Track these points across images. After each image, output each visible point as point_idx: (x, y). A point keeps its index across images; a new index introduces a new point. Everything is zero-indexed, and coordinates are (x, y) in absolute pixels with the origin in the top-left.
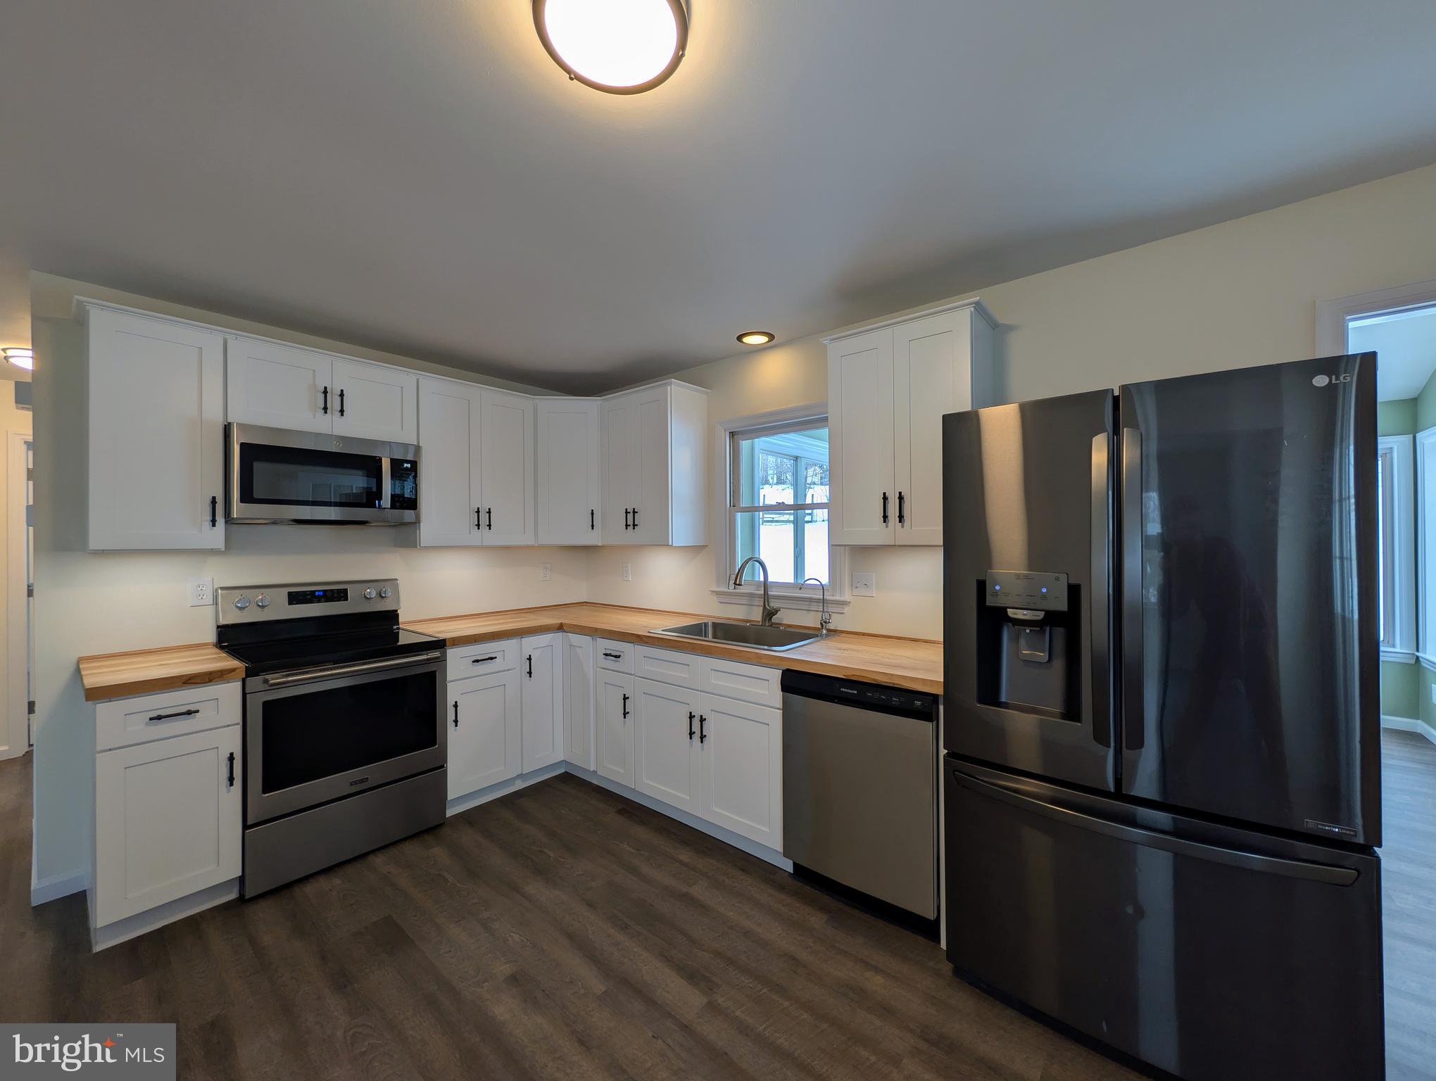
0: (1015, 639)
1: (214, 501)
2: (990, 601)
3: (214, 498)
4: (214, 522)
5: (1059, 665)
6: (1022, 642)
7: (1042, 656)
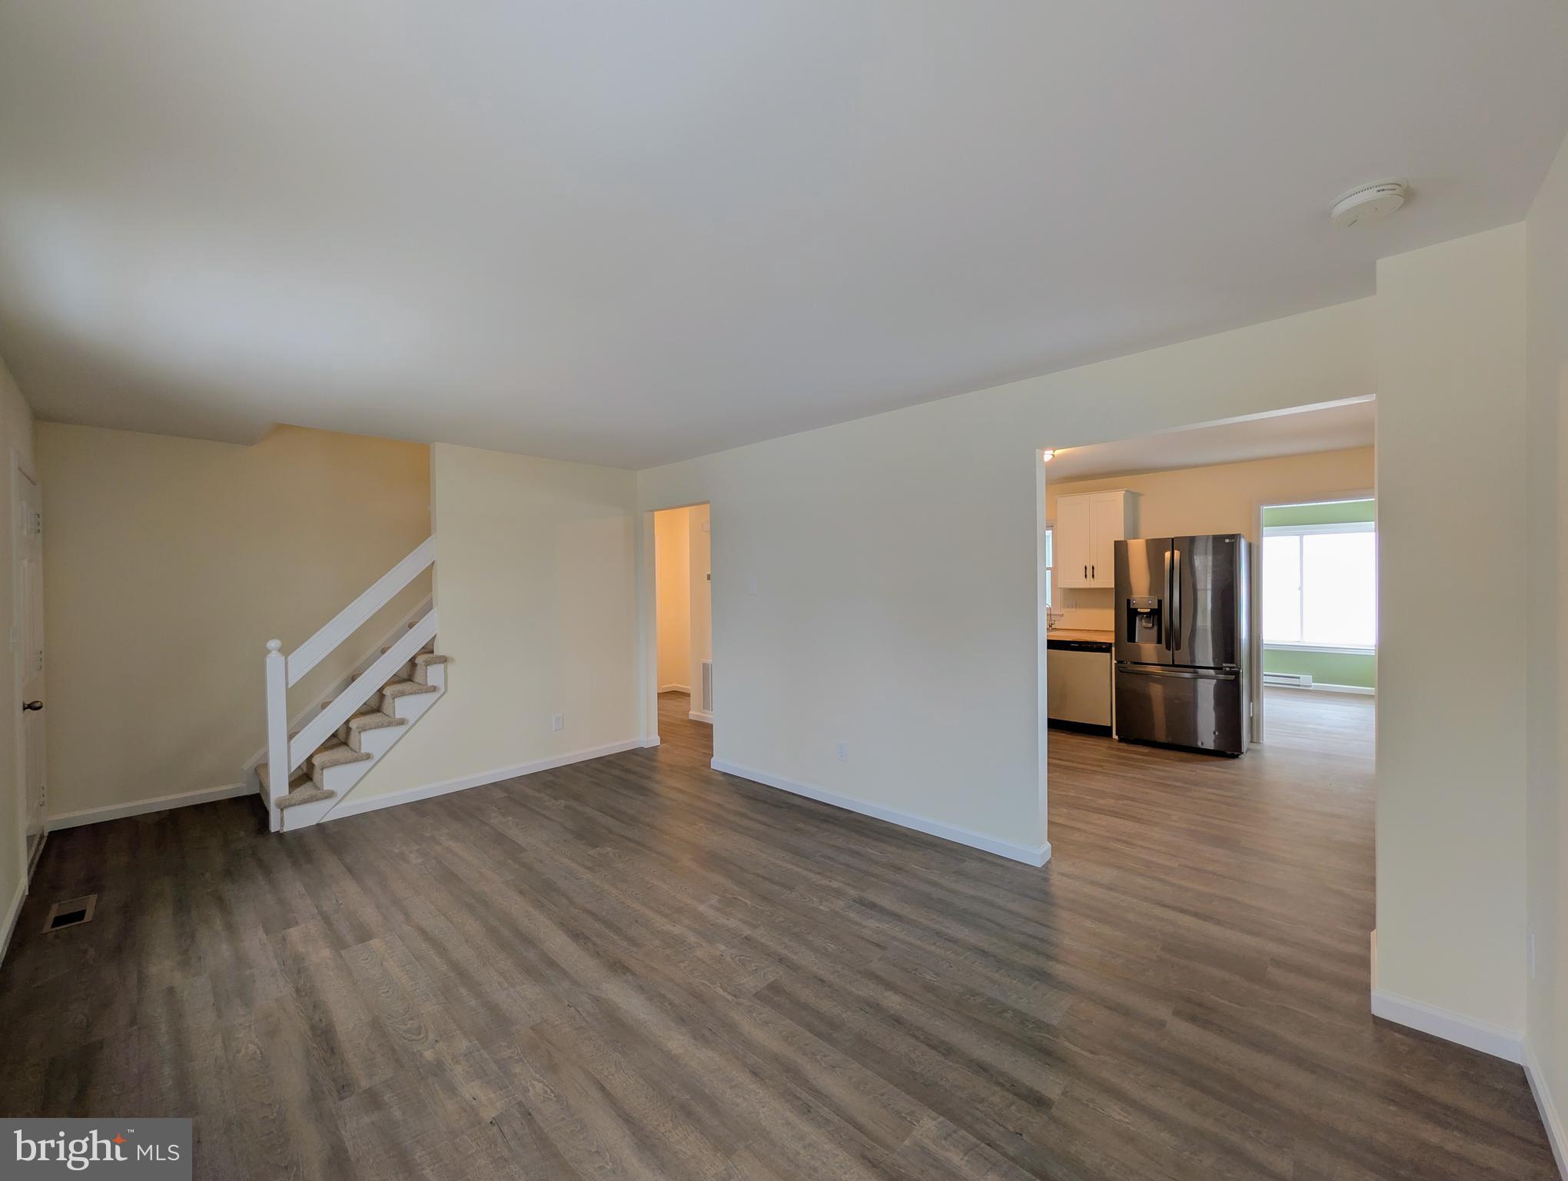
0: (1141, 620)
2: (1132, 607)
5: (1156, 628)
6: (1143, 621)
7: (1150, 625)
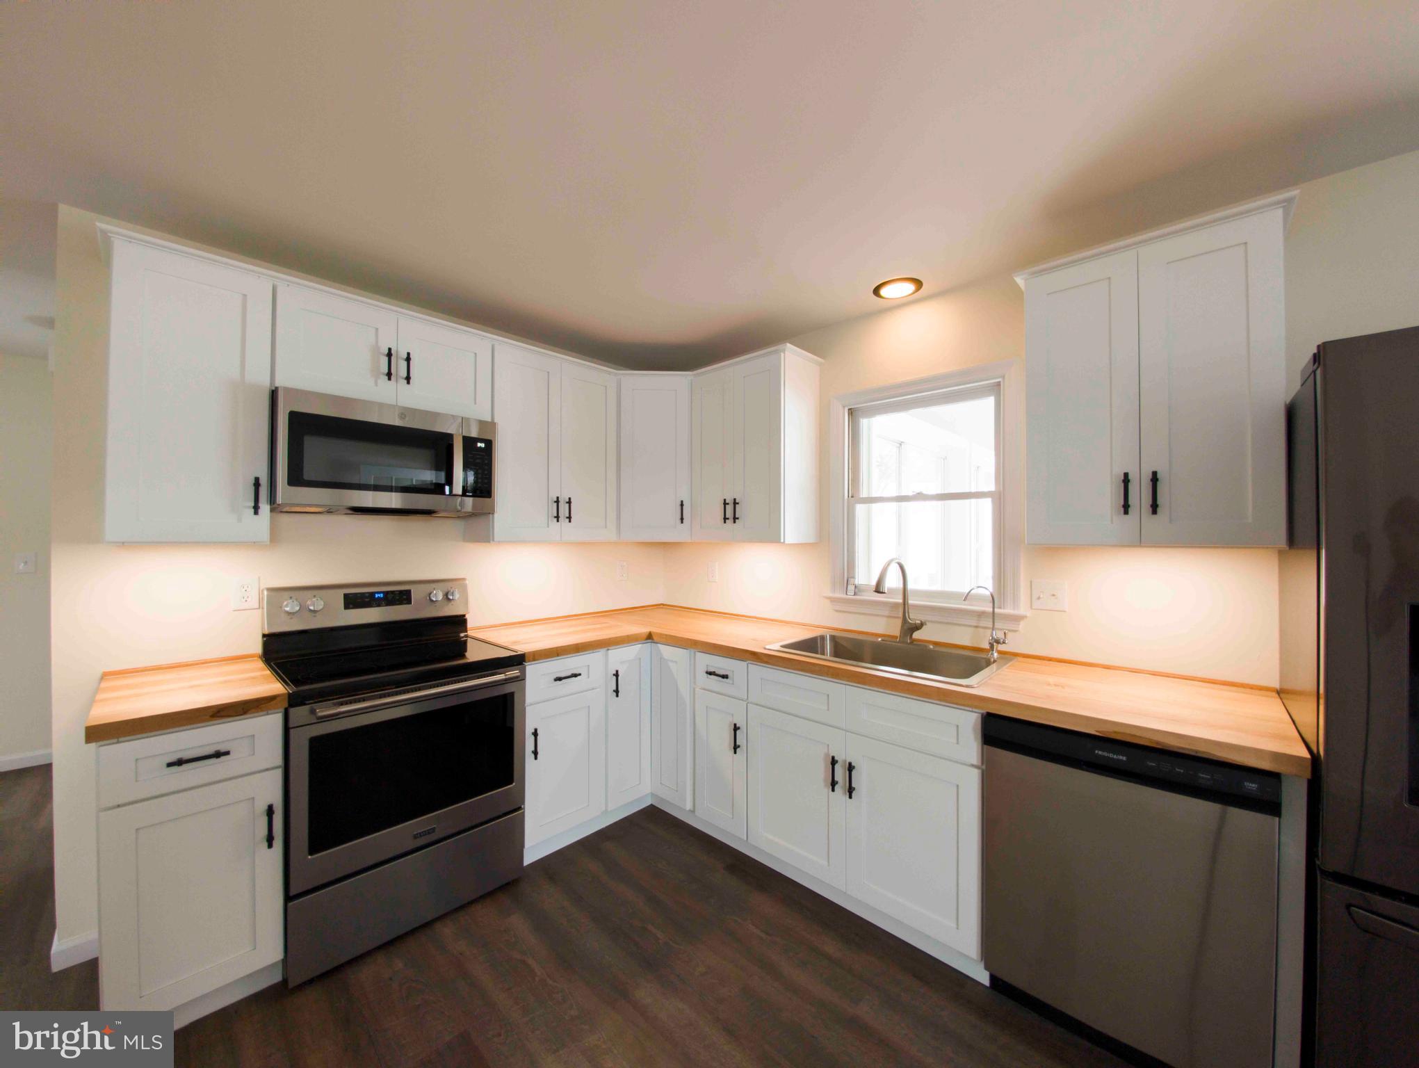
1: (257, 483)
3: (257, 480)
4: (256, 509)
